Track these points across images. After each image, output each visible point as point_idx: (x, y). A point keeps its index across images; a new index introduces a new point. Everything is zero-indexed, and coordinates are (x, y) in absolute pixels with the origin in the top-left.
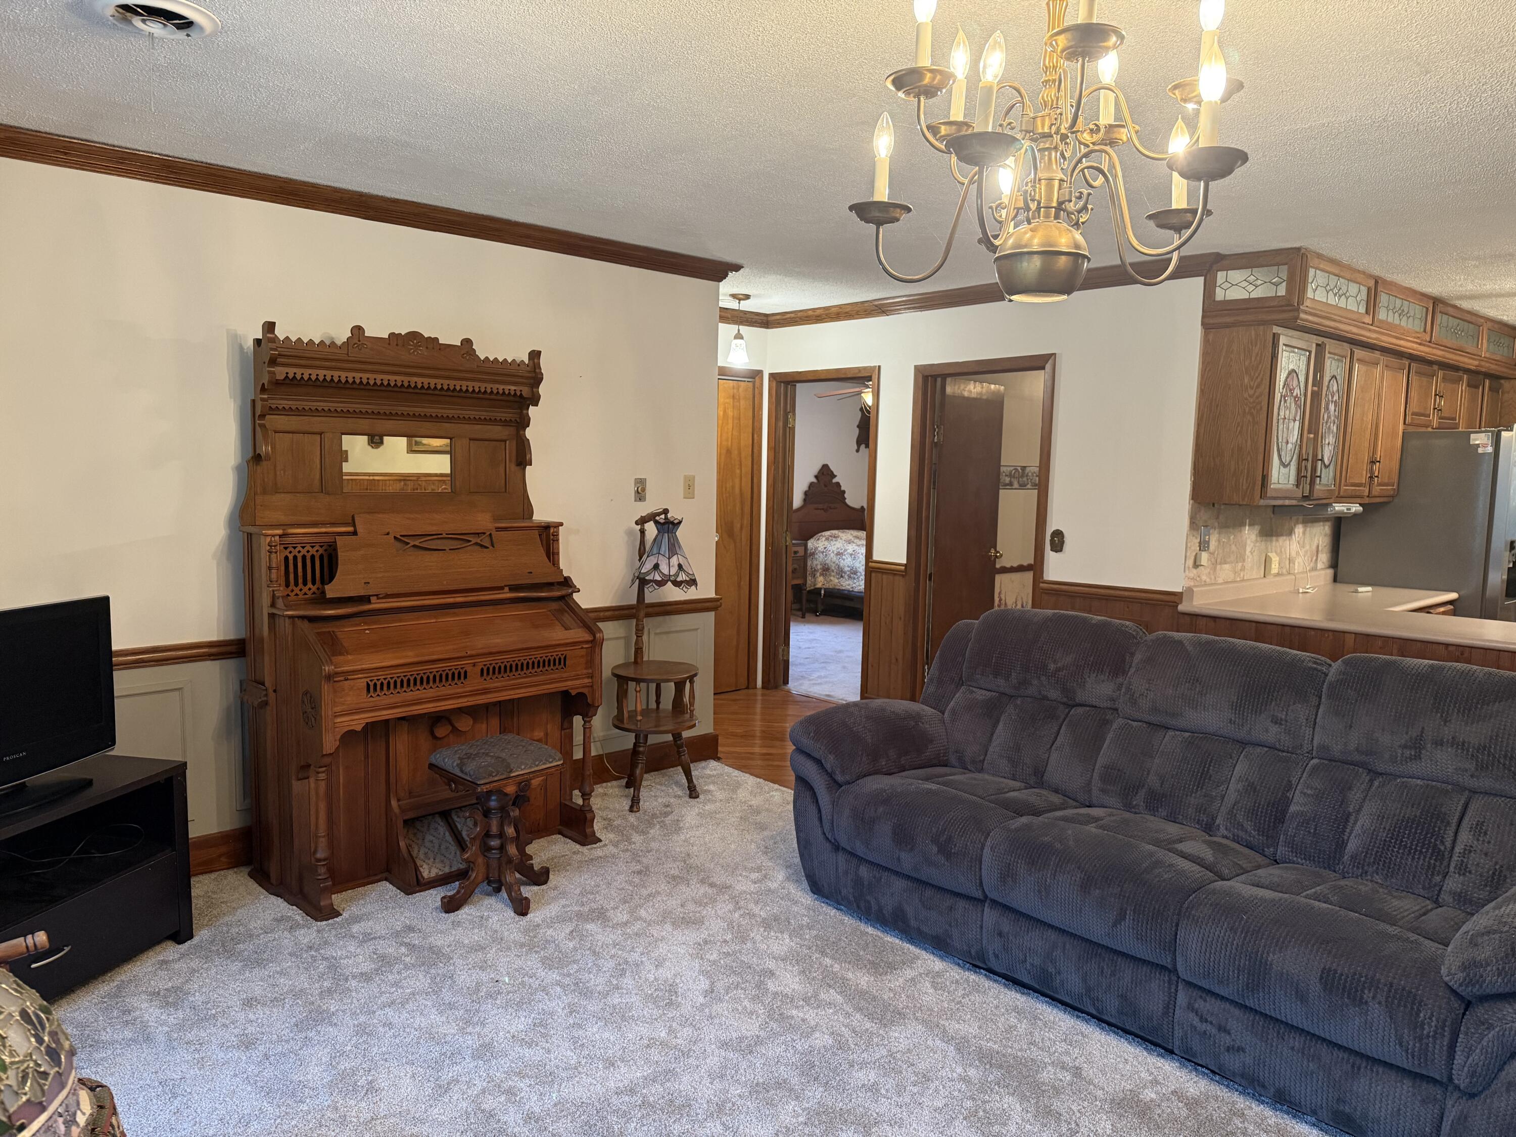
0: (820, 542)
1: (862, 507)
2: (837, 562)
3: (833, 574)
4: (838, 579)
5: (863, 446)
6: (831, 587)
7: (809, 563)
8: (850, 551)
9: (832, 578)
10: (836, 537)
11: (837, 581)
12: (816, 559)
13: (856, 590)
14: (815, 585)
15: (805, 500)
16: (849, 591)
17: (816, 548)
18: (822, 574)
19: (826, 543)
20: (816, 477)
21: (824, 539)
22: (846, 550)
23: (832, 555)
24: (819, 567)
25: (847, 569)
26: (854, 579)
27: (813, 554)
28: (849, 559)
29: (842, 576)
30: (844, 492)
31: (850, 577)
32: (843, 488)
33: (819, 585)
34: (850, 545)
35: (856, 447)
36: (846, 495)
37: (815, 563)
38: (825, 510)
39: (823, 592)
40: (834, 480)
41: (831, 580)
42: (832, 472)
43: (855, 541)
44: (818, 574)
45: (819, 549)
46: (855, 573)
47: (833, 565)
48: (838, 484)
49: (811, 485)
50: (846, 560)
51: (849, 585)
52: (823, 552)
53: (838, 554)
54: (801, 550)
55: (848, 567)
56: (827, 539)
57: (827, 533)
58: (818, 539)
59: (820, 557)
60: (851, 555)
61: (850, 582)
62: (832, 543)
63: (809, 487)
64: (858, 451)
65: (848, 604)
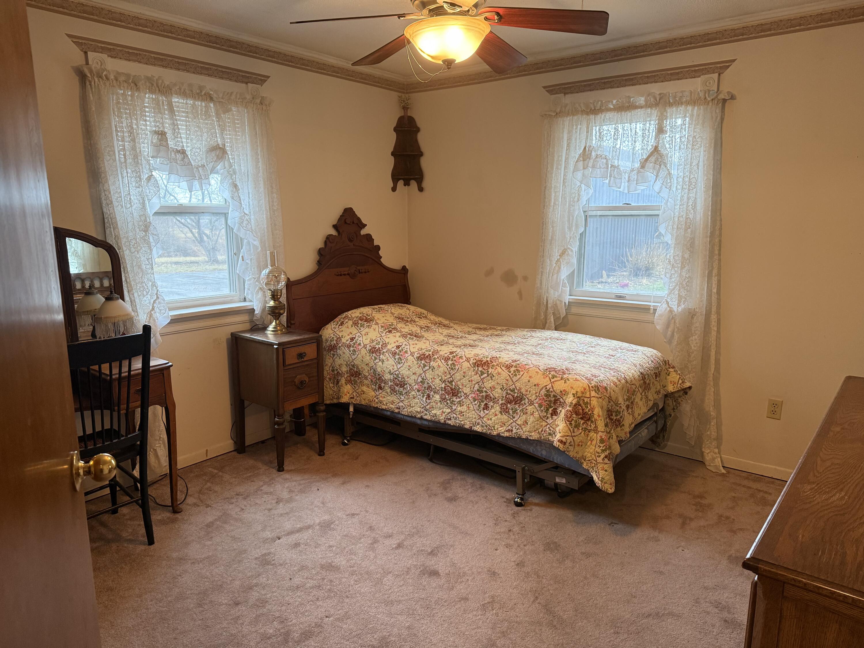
0: (343, 328)
1: (404, 268)
2: (372, 364)
3: (366, 382)
4: (374, 390)
5: (401, 183)
6: (363, 403)
7: (328, 361)
8: (391, 346)
9: (365, 388)
10: (368, 320)
11: (373, 393)
12: (339, 356)
13: (405, 412)
14: (338, 398)
15: (319, 263)
16: (393, 412)
17: (339, 339)
18: (349, 381)
19: (354, 330)
20: (335, 227)
21: (350, 323)
22: (385, 345)
23: (364, 351)
24: (344, 369)
25: (387, 377)
26: (401, 394)
27: (333, 348)
28: (391, 361)
29: (380, 388)
30: (378, 248)
31: (393, 390)
32: (376, 243)
33: (345, 399)
34: (390, 335)
35: (392, 185)
36: (380, 252)
37: (338, 361)
38: (352, 276)
39: (351, 409)
40: (363, 232)
41: (364, 393)
42: (359, 219)
43: (399, 326)
44: (343, 381)
45: (344, 340)
46: (402, 385)
47: (366, 367)
48: (369, 238)
49: (329, 239)
50: (386, 362)
51: (393, 403)
52: (349, 346)
53: (373, 351)
54: (310, 351)
55: (390, 372)
56: (355, 324)
57: (355, 313)
58: (342, 324)
59: (345, 354)
60: (394, 354)
61: (393, 398)
62: (364, 331)
63: (326, 242)
64: (394, 189)
65: (391, 428)
